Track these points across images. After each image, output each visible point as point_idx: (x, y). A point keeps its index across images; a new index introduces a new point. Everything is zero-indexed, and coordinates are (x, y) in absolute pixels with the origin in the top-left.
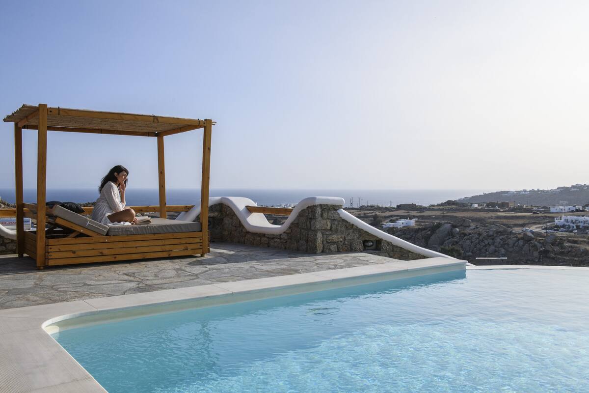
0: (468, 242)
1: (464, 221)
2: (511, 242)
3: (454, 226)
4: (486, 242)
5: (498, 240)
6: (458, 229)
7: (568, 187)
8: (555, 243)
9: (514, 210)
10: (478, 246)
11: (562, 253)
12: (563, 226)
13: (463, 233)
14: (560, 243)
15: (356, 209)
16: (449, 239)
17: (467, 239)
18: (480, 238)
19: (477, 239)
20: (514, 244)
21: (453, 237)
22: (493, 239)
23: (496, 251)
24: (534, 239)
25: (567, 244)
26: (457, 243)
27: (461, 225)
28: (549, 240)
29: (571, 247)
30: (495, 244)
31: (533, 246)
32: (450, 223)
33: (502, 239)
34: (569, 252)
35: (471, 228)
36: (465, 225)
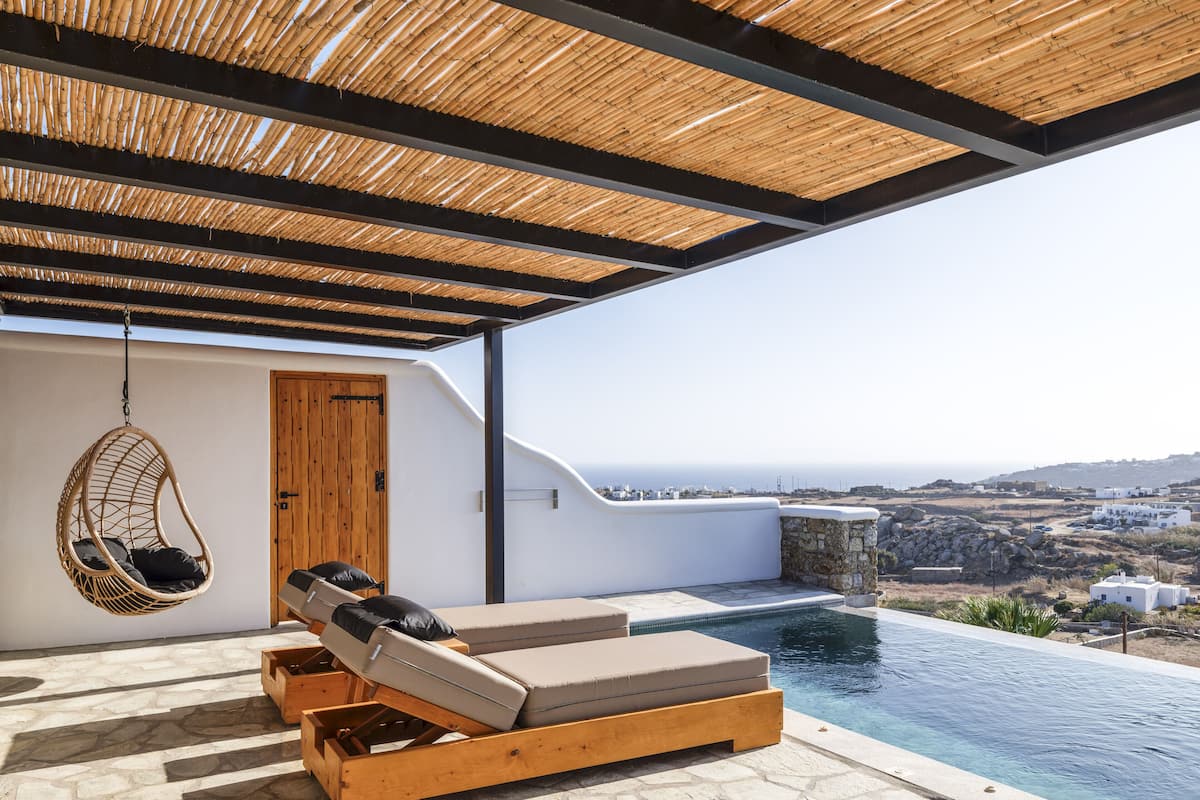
0: (911, 544)
1: (913, 511)
2: (974, 544)
3: (895, 520)
4: (939, 544)
5: (957, 541)
6: (900, 525)
7: (1187, 456)
8: (1040, 545)
9: (1039, 495)
10: (925, 550)
11: (1048, 562)
12: (1103, 521)
13: (907, 531)
14: (1048, 545)
15: (785, 495)
16: (886, 539)
17: (910, 540)
18: (931, 538)
19: (925, 538)
20: (979, 547)
21: (892, 534)
22: (950, 540)
23: (951, 558)
24: (1011, 539)
25: (1059, 546)
26: (895, 545)
27: (908, 519)
28: (1032, 541)
29: (1066, 551)
30: (953, 547)
31: (1005, 551)
32: (890, 515)
33: (963, 540)
34: (1059, 558)
35: (923, 522)
36: (913, 517)
